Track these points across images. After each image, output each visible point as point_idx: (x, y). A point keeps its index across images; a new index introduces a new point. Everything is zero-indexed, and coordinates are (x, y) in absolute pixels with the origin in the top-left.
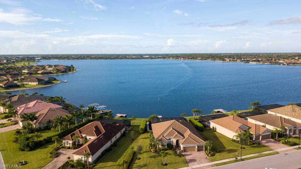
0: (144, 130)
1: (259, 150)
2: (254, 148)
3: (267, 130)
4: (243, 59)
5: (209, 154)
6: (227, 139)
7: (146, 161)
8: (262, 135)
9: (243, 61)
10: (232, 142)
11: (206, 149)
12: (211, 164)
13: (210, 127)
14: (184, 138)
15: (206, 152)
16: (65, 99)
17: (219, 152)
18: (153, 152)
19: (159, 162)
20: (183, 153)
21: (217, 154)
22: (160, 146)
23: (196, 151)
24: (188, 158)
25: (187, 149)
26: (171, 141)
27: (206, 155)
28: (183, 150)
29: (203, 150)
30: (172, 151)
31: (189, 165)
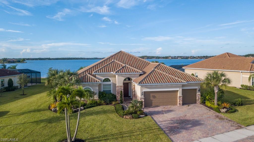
5: (219, 109)
9: (183, 58)
14: (144, 73)
15: (209, 104)
17: (242, 104)
23: (180, 104)
24: (161, 120)
25: (154, 97)
26: (111, 84)
27: (210, 110)
28: (143, 100)
29: (196, 103)
30: (113, 106)
31: (174, 140)
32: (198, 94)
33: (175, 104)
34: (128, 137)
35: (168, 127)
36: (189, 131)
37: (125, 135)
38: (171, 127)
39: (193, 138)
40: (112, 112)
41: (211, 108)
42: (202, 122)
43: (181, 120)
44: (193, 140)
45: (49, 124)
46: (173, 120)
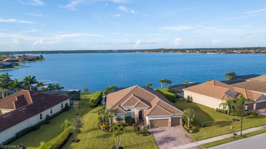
0: (95, 103)
1: (261, 122)
2: (252, 119)
3: (262, 96)
4: (201, 51)
5: (189, 130)
6: (210, 110)
7: (89, 144)
8: (257, 102)
9: (201, 52)
10: (217, 112)
11: (184, 123)
12: (197, 145)
13: (183, 97)
14: (151, 107)
15: (185, 127)
16: (11, 76)
17: (205, 126)
18: (104, 130)
19: (110, 145)
20: (150, 130)
21: (202, 130)
22: (115, 121)
23: (170, 126)
24: (157, 137)
25: (156, 122)
26: (131, 113)
27: (185, 131)
28: (150, 124)
29: (179, 125)
30: (133, 127)
31: (160, 148)
32: (181, 120)
33: (167, 126)
34: (140, 146)
35: (159, 141)
36: (168, 144)
37: (139, 145)
38: (161, 141)
39: (168, 147)
40: (133, 131)
41: (186, 129)
42: (176, 139)
43: (167, 137)
44: (168, 148)
45: (105, 139)
46: (163, 137)
